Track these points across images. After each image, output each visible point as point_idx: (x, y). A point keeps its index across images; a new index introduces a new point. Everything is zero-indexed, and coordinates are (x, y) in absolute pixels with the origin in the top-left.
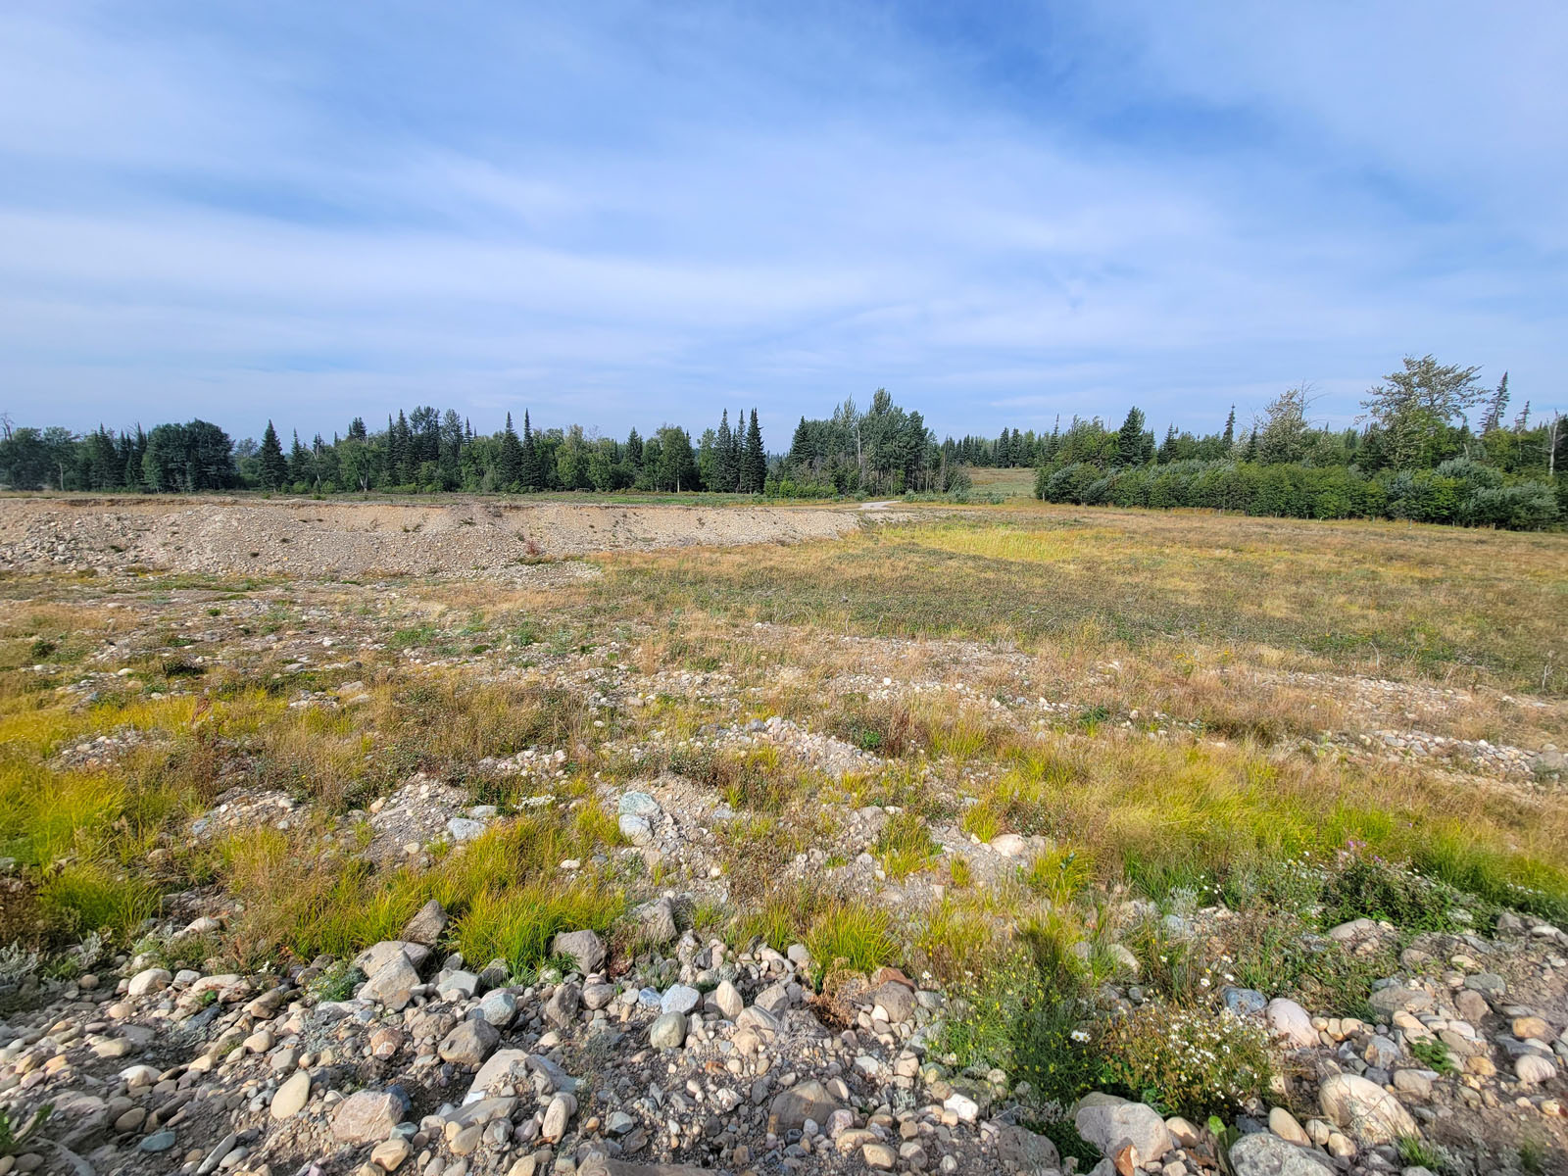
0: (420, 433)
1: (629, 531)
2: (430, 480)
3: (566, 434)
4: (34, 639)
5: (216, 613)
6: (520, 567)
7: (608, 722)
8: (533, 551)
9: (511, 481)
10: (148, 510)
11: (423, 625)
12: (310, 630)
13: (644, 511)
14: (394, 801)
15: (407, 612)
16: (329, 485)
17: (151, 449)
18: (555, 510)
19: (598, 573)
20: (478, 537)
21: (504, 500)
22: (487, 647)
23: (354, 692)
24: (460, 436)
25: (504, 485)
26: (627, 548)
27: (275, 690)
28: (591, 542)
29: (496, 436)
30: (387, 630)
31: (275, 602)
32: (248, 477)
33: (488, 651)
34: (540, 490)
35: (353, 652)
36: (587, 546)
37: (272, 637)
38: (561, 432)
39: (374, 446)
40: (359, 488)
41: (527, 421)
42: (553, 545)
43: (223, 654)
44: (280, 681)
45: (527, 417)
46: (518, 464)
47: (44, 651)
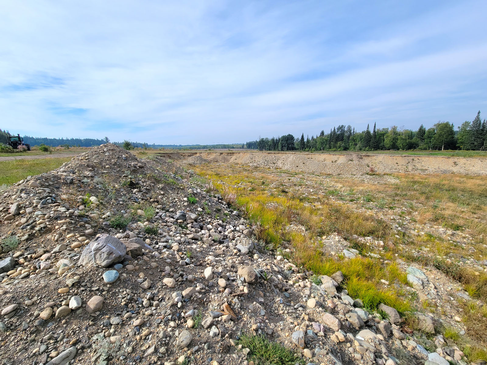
0: (339, 133)
1: (414, 166)
2: (340, 147)
3: (390, 129)
4: (262, 181)
5: (290, 180)
6: (367, 176)
7: (402, 237)
8: (372, 170)
9: (366, 147)
10: (279, 155)
11: (336, 190)
12: (308, 186)
13: (423, 158)
14: (329, 238)
15: (331, 185)
16: (314, 149)
17: (280, 141)
18: (382, 157)
19: (398, 181)
20: (354, 165)
21: (364, 153)
22: (354, 200)
23: (318, 205)
24: (351, 133)
25: (363, 148)
26: (413, 172)
27: (301, 200)
28: (396, 169)
29: (363, 132)
30: (326, 190)
31: (301, 178)
32: (297, 147)
33: (355, 201)
34: (376, 150)
35: (317, 194)
36: (394, 170)
37: (300, 187)
38: (388, 129)
39: (326, 138)
40: (321, 150)
41: (375, 127)
42: (380, 169)
43: (291, 189)
44: (302, 198)
45: (375, 125)
46: (369, 141)
47: (263, 183)
